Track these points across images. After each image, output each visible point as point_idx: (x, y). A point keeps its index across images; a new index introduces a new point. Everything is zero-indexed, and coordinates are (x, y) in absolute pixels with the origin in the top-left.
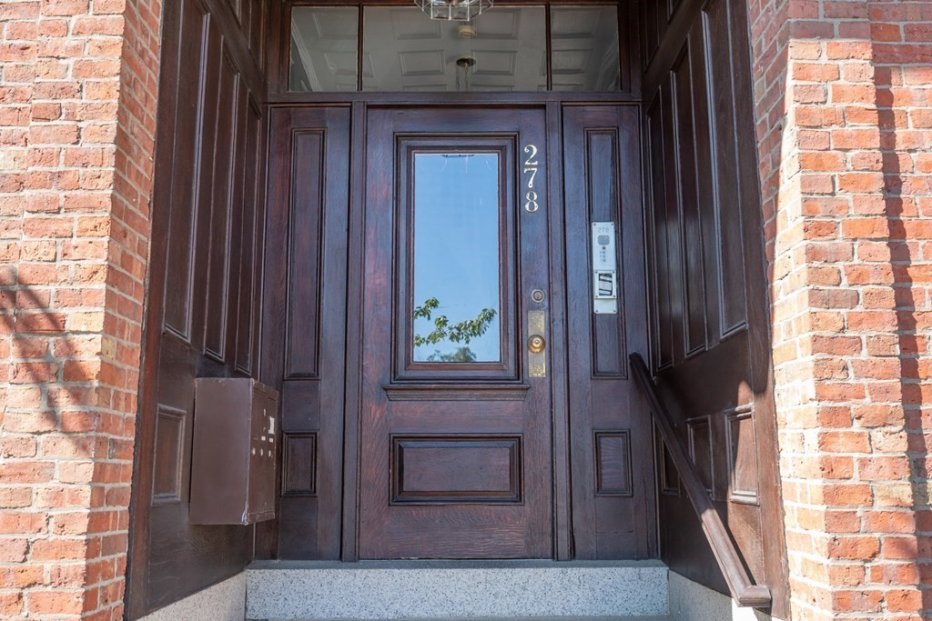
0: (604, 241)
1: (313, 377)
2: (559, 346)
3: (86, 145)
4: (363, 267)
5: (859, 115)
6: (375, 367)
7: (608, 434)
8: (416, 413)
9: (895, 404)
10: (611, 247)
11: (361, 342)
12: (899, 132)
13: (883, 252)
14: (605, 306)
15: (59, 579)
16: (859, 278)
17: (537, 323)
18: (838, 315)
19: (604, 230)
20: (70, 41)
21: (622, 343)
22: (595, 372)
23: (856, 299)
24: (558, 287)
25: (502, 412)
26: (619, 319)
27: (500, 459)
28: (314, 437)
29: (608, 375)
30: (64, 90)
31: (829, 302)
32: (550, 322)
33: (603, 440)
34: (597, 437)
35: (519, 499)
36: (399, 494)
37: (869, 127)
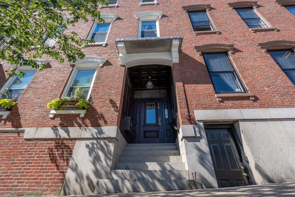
0: (166, 111)
1: (136, 125)
2: (162, 121)
3: (119, 91)
4: (141, 114)
5: (182, 86)
6: (142, 123)
7: (168, 130)
8: (147, 129)
9: (186, 107)
10: (167, 111)
11: (141, 121)
12: (185, 88)
13: (184, 96)
14: (167, 117)
15: (115, 121)
16: (182, 98)
17: (160, 119)
18: (181, 101)
19: (166, 110)
20: (119, 84)
21: (169, 121)
22: (166, 124)
23: (182, 99)
24: (162, 115)
25: (156, 128)
26: (168, 119)
27: (156, 133)
28: (135, 131)
29: (168, 124)
30: (118, 87)
31: (180, 100)
32: (161, 119)
33: (167, 131)
34: (167, 130)
35: (158, 137)
36: (145, 137)
37: (183, 87)
